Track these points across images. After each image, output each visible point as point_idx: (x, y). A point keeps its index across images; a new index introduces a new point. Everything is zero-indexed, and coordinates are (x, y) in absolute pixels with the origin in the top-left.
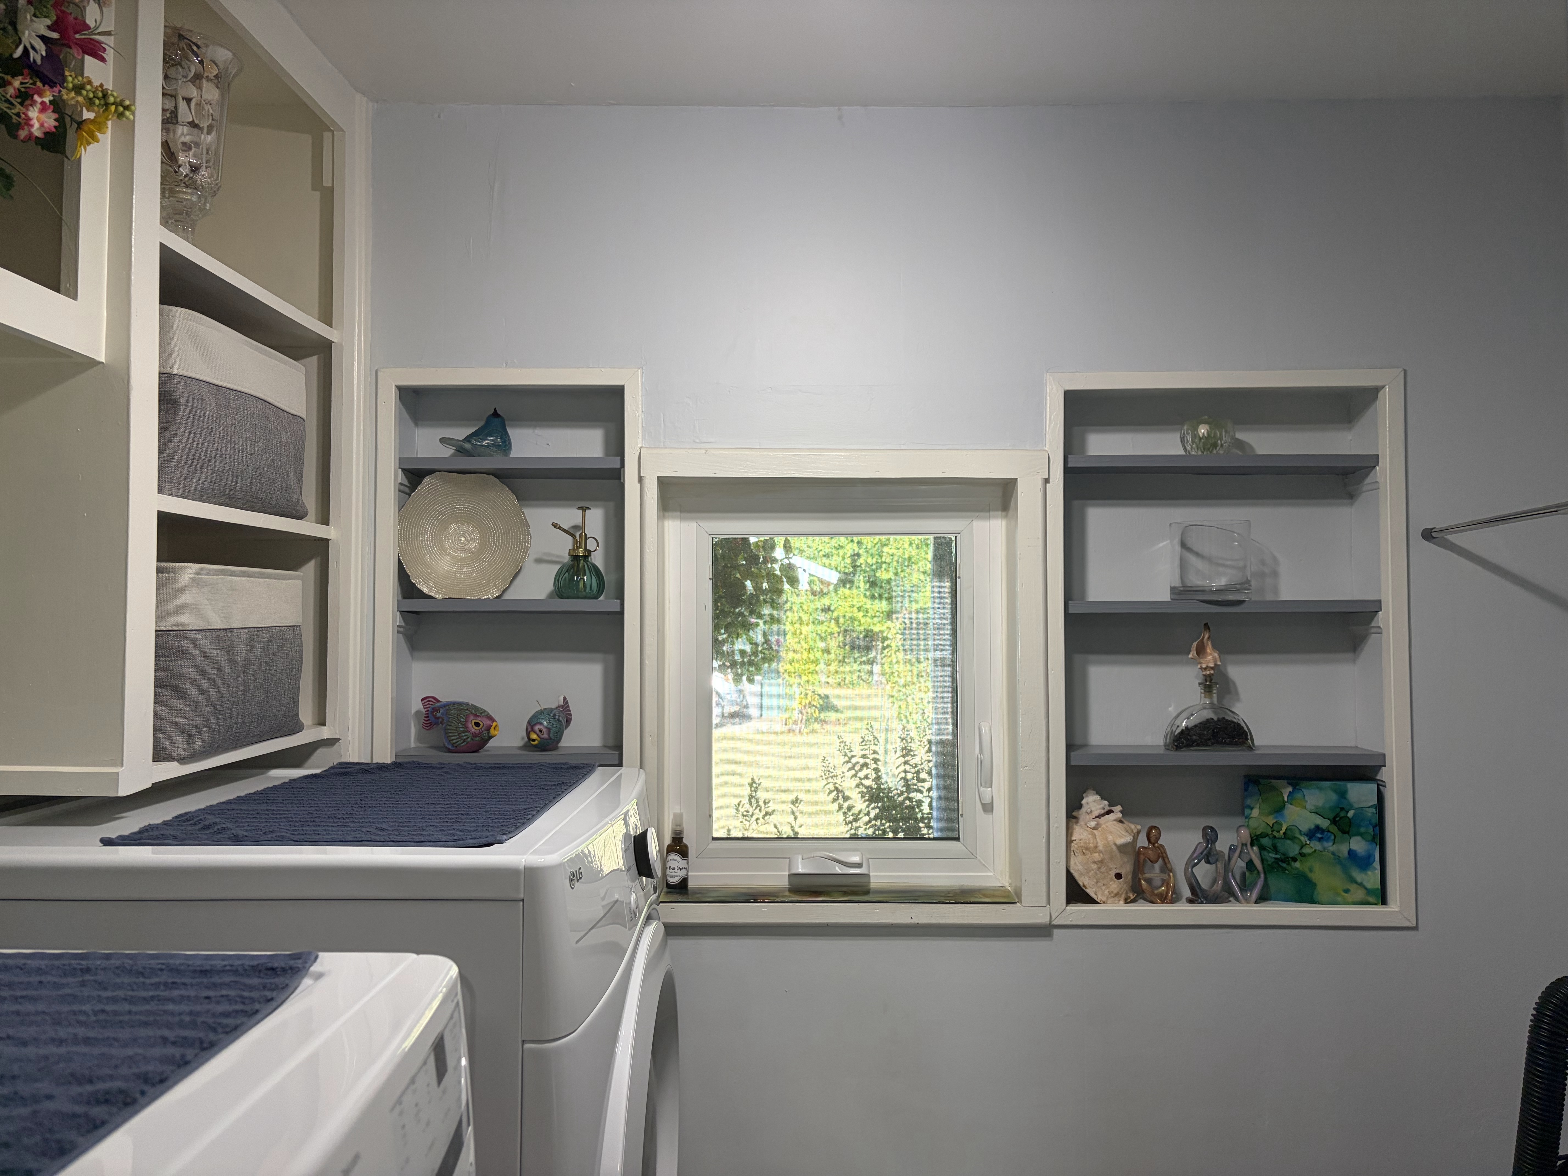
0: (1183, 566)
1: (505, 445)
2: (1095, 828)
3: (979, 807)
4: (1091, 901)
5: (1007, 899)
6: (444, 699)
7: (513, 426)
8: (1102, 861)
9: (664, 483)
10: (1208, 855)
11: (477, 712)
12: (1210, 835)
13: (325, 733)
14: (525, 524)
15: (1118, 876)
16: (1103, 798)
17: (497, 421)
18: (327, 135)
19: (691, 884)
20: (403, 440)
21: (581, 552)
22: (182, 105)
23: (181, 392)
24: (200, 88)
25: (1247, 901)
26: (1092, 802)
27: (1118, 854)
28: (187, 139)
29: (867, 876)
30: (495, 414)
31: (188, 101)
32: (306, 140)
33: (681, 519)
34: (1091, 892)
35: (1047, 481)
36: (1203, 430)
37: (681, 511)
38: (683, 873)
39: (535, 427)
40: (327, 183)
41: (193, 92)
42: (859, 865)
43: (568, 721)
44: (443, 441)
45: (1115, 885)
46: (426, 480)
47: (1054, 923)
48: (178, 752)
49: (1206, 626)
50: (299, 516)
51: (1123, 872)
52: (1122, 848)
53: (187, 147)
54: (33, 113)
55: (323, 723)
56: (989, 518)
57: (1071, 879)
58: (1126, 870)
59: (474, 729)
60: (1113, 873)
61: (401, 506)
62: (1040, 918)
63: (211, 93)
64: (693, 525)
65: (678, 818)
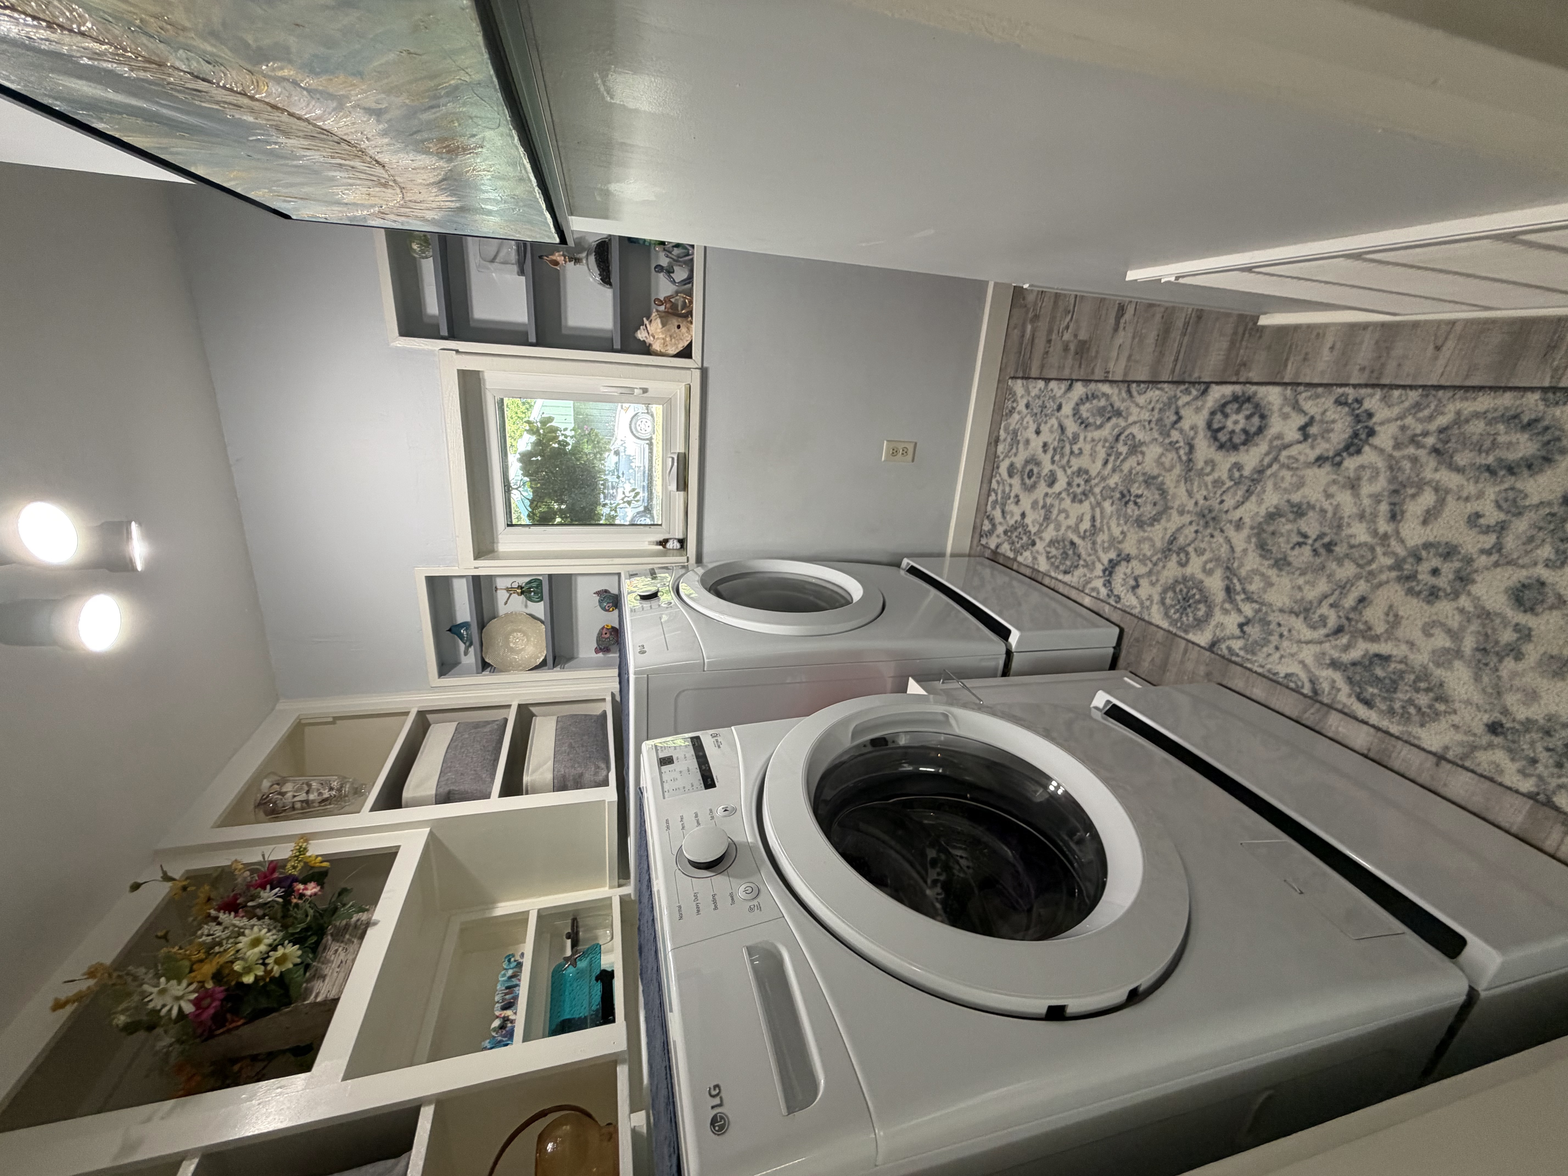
0: (505, 263)
1: (466, 625)
2: (654, 337)
3: (645, 395)
4: (690, 345)
5: (689, 389)
6: (596, 645)
7: (456, 620)
8: (671, 336)
9: (477, 557)
10: (669, 271)
11: (600, 634)
12: (659, 268)
13: (609, 699)
14: (506, 614)
15: (679, 327)
16: (639, 328)
17: (453, 629)
18: (303, 722)
19: (681, 537)
20: (467, 673)
21: (519, 591)
22: (296, 799)
23: (444, 790)
24: (286, 793)
25: (693, 254)
26: (641, 335)
27: (667, 327)
28: (316, 794)
29: (679, 454)
30: (450, 630)
31: (294, 796)
32: (307, 729)
33: (498, 543)
34: (686, 344)
35: (457, 351)
36: (415, 246)
37: (493, 543)
38: (675, 541)
39: (455, 611)
40: (331, 720)
41: (290, 795)
42: (673, 459)
43: (606, 591)
44: (466, 653)
45: (683, 329)
46: (487, 660)
47: (700, 366)
48: (604, 773)
49: (541, 257)
50: (506, 720)
51: (676, 324)
52: (664, 325)
53: (320, 794)
54: (308, 893)
55: (604, 700)
56: (484, 380)
57: (679, 355)
58: (675, 322)
59: (608, 635)
60: (677, 330)
61: (501, 671)
62: (697, 374)
63: (288, 787)
64: (500, 536)
65: (650, 543)
